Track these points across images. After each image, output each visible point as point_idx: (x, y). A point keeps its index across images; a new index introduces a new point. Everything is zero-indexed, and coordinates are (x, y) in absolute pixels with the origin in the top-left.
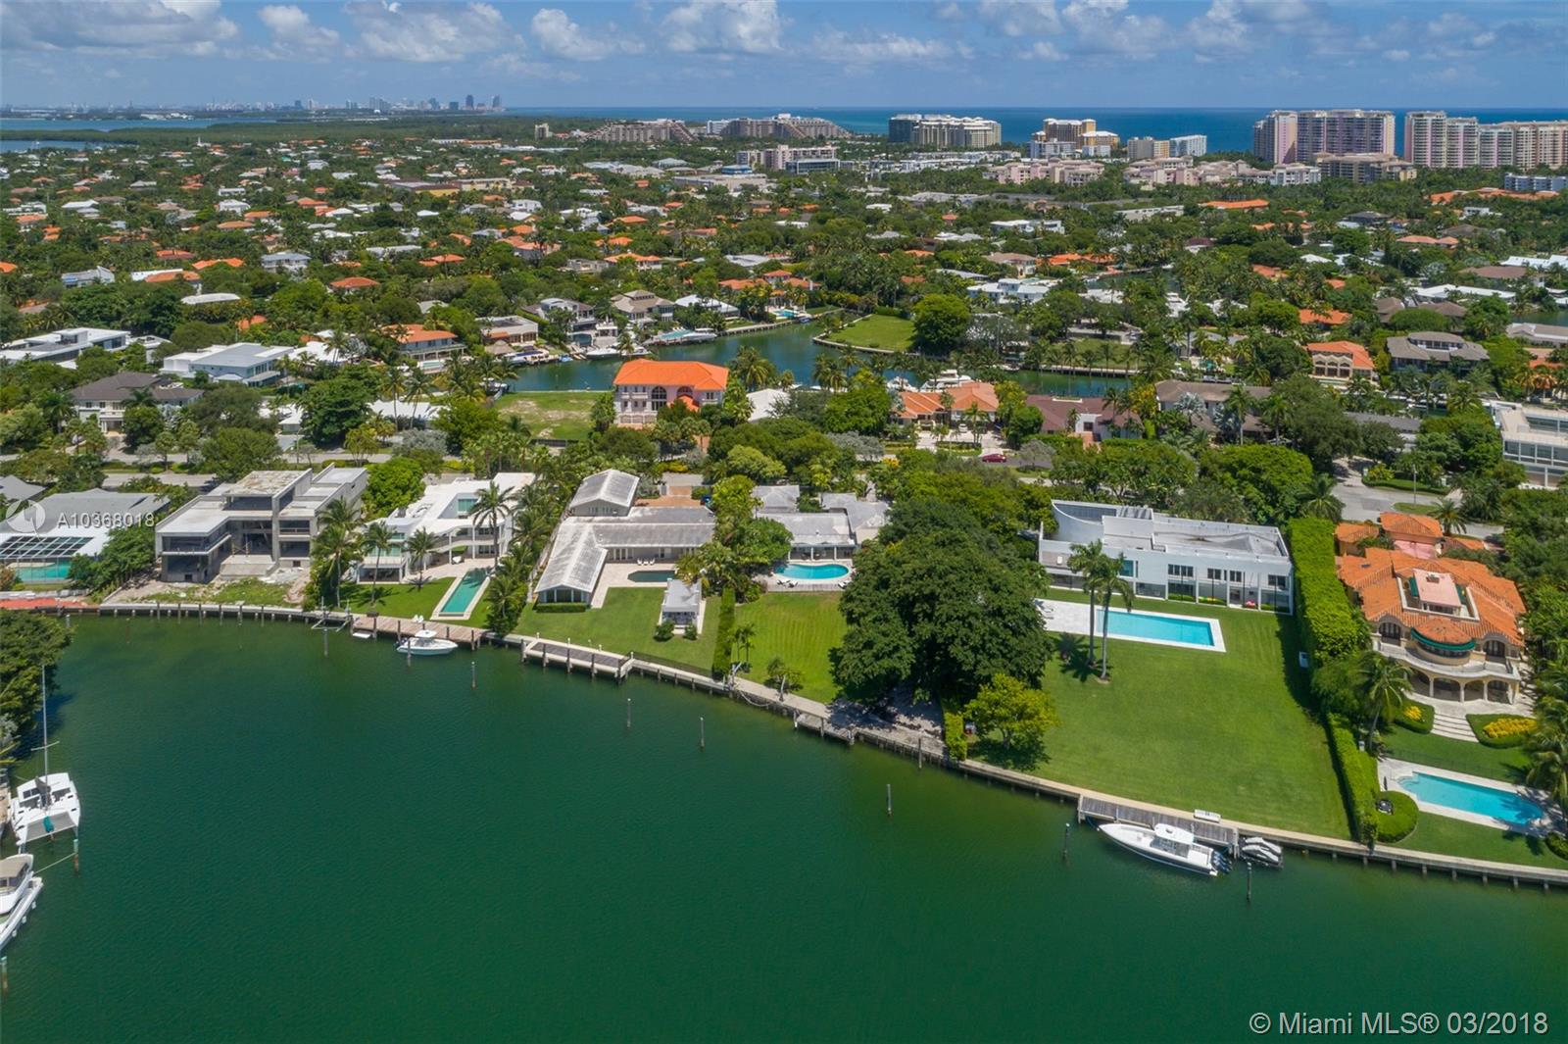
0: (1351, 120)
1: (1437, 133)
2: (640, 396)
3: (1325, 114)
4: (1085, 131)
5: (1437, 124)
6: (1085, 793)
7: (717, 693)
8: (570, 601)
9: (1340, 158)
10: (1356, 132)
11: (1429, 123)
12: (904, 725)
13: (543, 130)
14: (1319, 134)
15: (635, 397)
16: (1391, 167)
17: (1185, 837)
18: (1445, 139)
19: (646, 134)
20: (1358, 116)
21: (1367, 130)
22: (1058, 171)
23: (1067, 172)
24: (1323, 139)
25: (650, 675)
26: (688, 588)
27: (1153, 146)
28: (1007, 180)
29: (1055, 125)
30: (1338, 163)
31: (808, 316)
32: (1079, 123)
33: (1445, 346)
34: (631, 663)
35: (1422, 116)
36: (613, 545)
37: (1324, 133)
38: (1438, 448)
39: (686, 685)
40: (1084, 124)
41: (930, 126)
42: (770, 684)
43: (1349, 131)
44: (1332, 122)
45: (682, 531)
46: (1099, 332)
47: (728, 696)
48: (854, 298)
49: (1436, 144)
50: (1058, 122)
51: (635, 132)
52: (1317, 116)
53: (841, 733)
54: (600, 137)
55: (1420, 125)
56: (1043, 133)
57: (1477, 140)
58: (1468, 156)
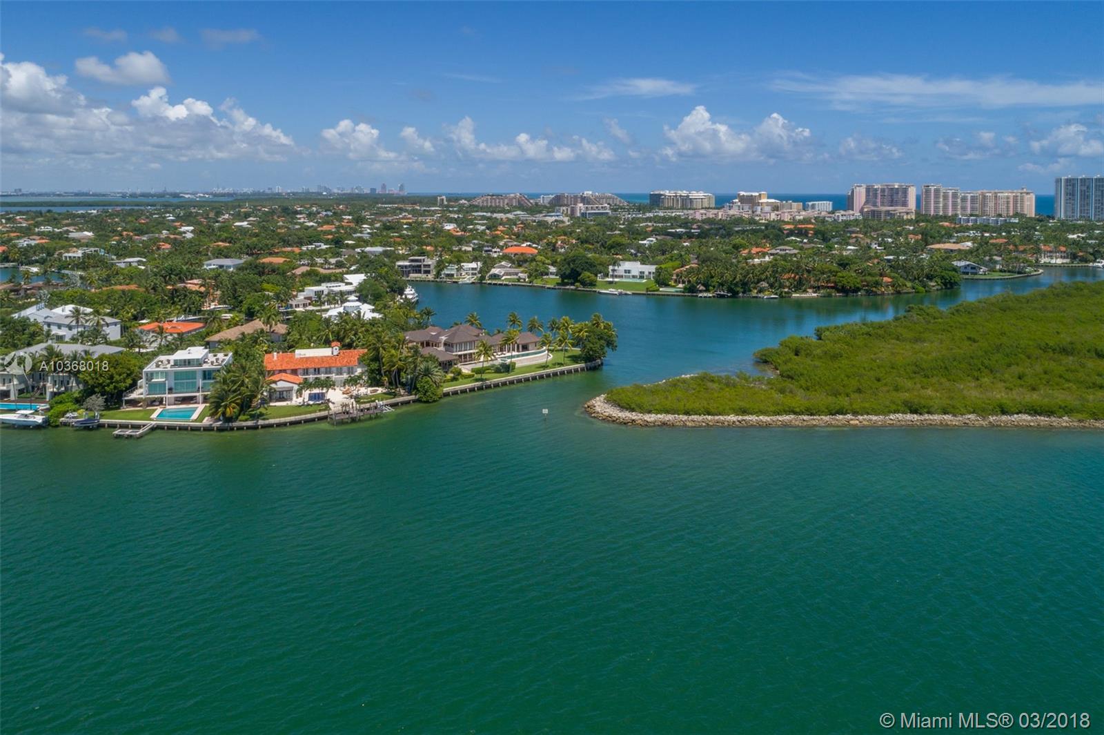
0: (892, 189)
1: (937, 197)
3: (878, 186)
4: (760, 199)
5: (937, 191)
10: (895, 196)
11: (933, 191)
13: (443, 200)
14: (876, 198)
16: (900, 213)
18: (941, 200)
19: (504, 202)
20: (896, 187)
21: (900, 195)
24: (879, 200)
27: (791, 205)
28: (693, 219)
29: (744, 195)
32: (757, 194)
35: (928, 186)
37: (879, 196)
40: (760, 195)
41: (670, 196)
43: (892, 196)
44: (883, 191)
49: (937, 202)
50: (745, 194)
51: (498, 201)
52: (875, 187)
54: (477, 203)
55: (928, 192)
56: (737, 200)
57: (959, 200)
58: (955, 209)
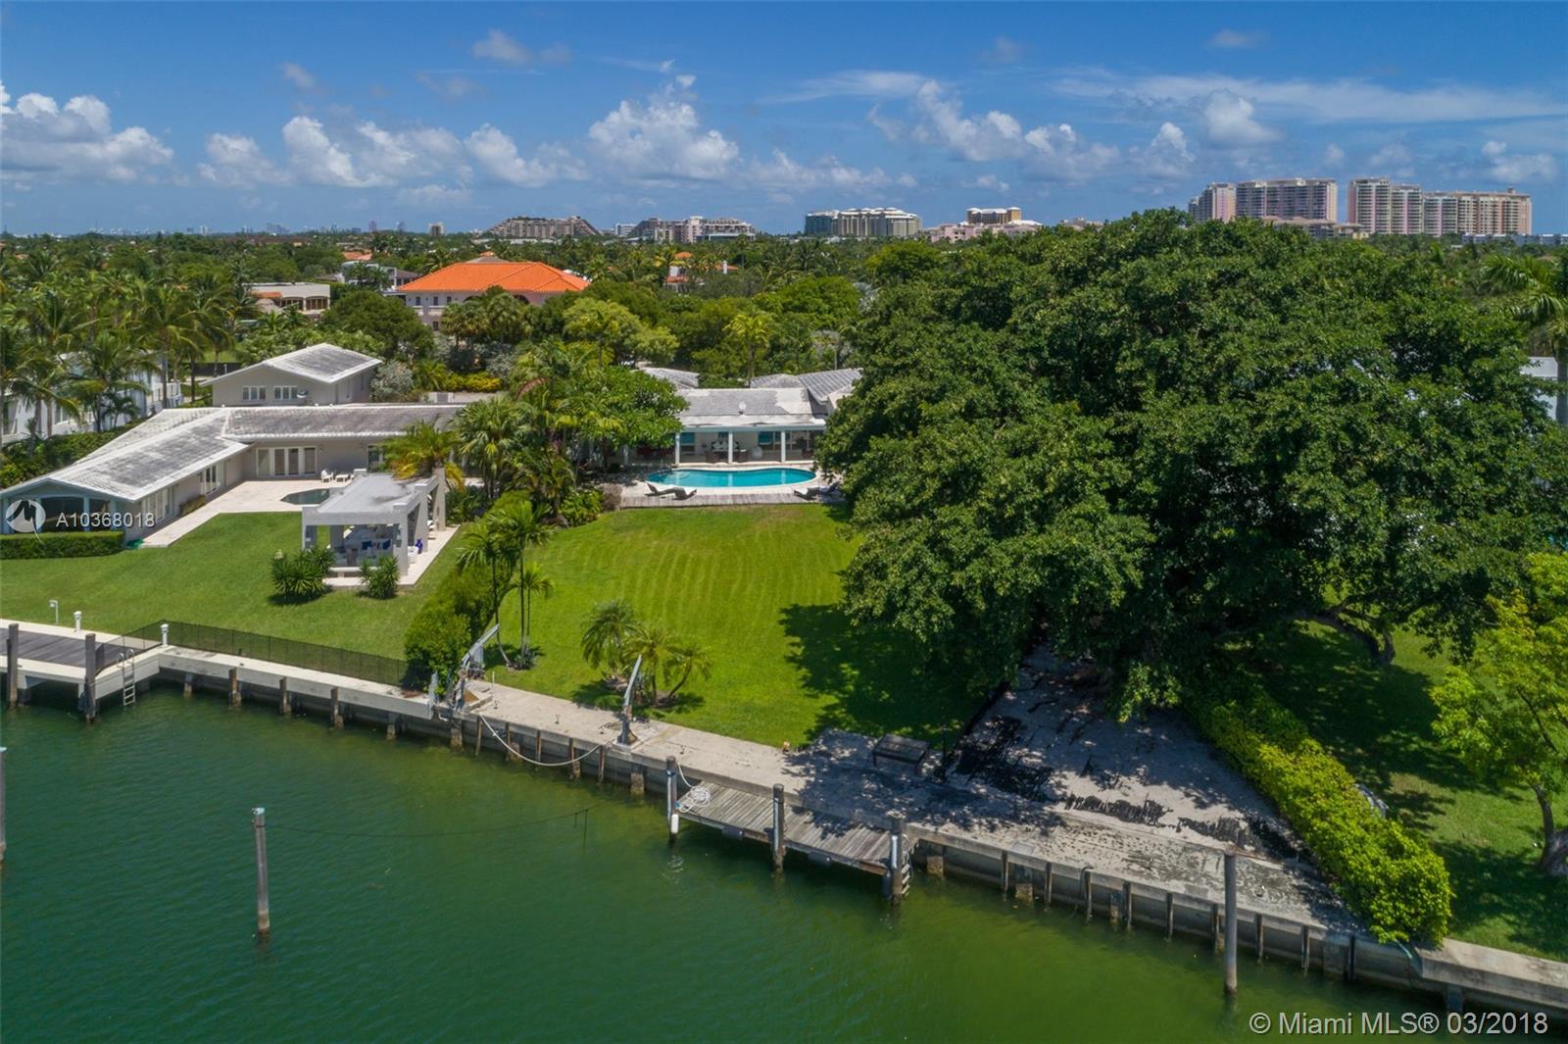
0: (1292, 189)
1: (1381, 202)
2: (441, 311)
3: (1265, 184)
4: (1010, 220)
5: (1381, 191)
7: (413, 734)
10: (1297, 202)
11: (1374, 189)
12: (1092, 804)
14: (1259, 201)
16: (1343, 229)
18: (1389, 207)
19: (548, 231)
20: (1299, 184)
21: (1310, 198)
24: (1263, 211)
25: (210, 690)
32: (1003, 211)
34: (152, 657)
35: (1366, 182)
37: (1265, 201)
39: (311, 710)
40: (1009, 212)
42: (591, 696)
43: (1290, 202)
44: (1272, 192)
47: (447, 742)
49: (1380, 213)
51: (537, 229)
52: (1257, 186)
53: (854, 846)
54: (498, 233)
55: (1364, 192)
57: (1421, 209)
58: (1412, 223)
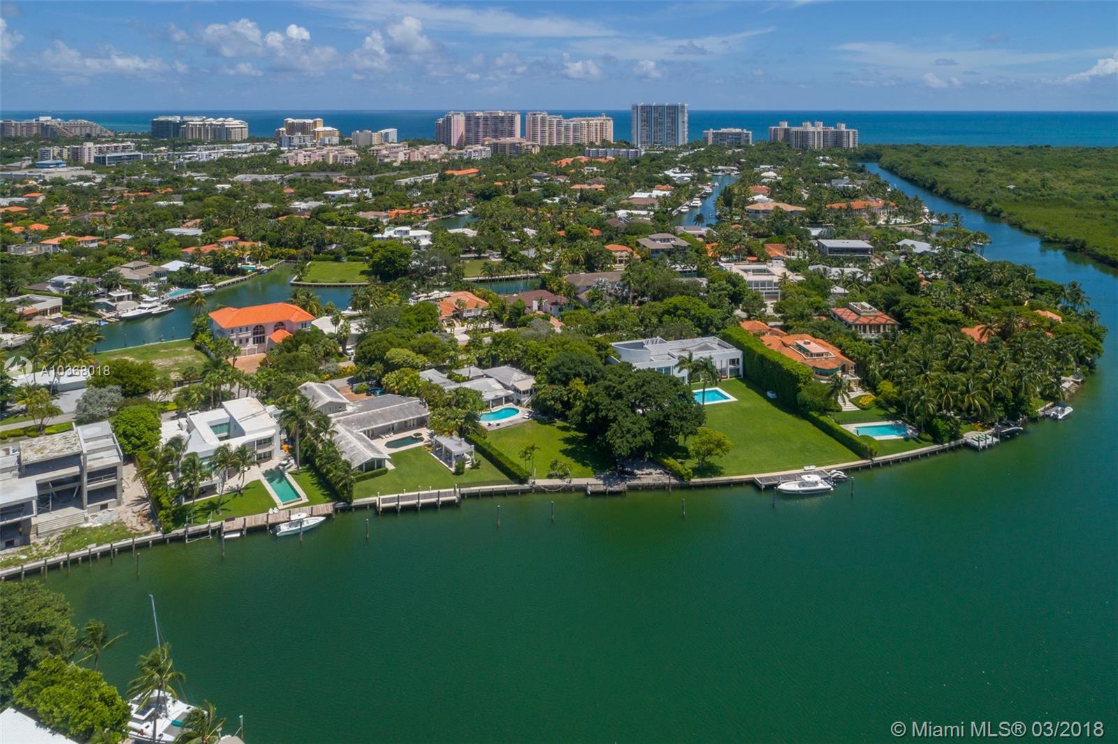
0: (496, 117)
1: (543, 126)
2: (243, 335)
3: (481, 114)
4: (315, 127)
5: (543, 119)
6: (756, 476)
8: (374, 469)
9: (498, 141)
10: (500, 125)
11: (539, 119)
14: (478, 126)
15: (241, 336)
16: (527, 146)
17: (816, 478)
18: (547, 128)
20: (500, 115)
21: (506, 123)
22: (331, 155)
23: (339, 156)
24: (481, 130)
26: (451, 438)
27: (371, 136)
28: (296, 164)
29: (293, 123)
30: (497, 144)
31: (265, 268)
32: (311, 121)
33: (668, 240)
34: (458, 491)
35: (535, 114)
36: (365, 429)
37: (481, 126)
38: (723, 289)
40: (315, 122)
41: (196, 125)
43: (495, 124)
44: (486, 119)
45: (401, 409)
46: (477, 255)
48: (293, 251)
49: (543, 132)
50: (295, 121)
52: (476, 115)
55: (534, 121)
56: (284, 129)
57: (563, 129)
58: (559, 138)
